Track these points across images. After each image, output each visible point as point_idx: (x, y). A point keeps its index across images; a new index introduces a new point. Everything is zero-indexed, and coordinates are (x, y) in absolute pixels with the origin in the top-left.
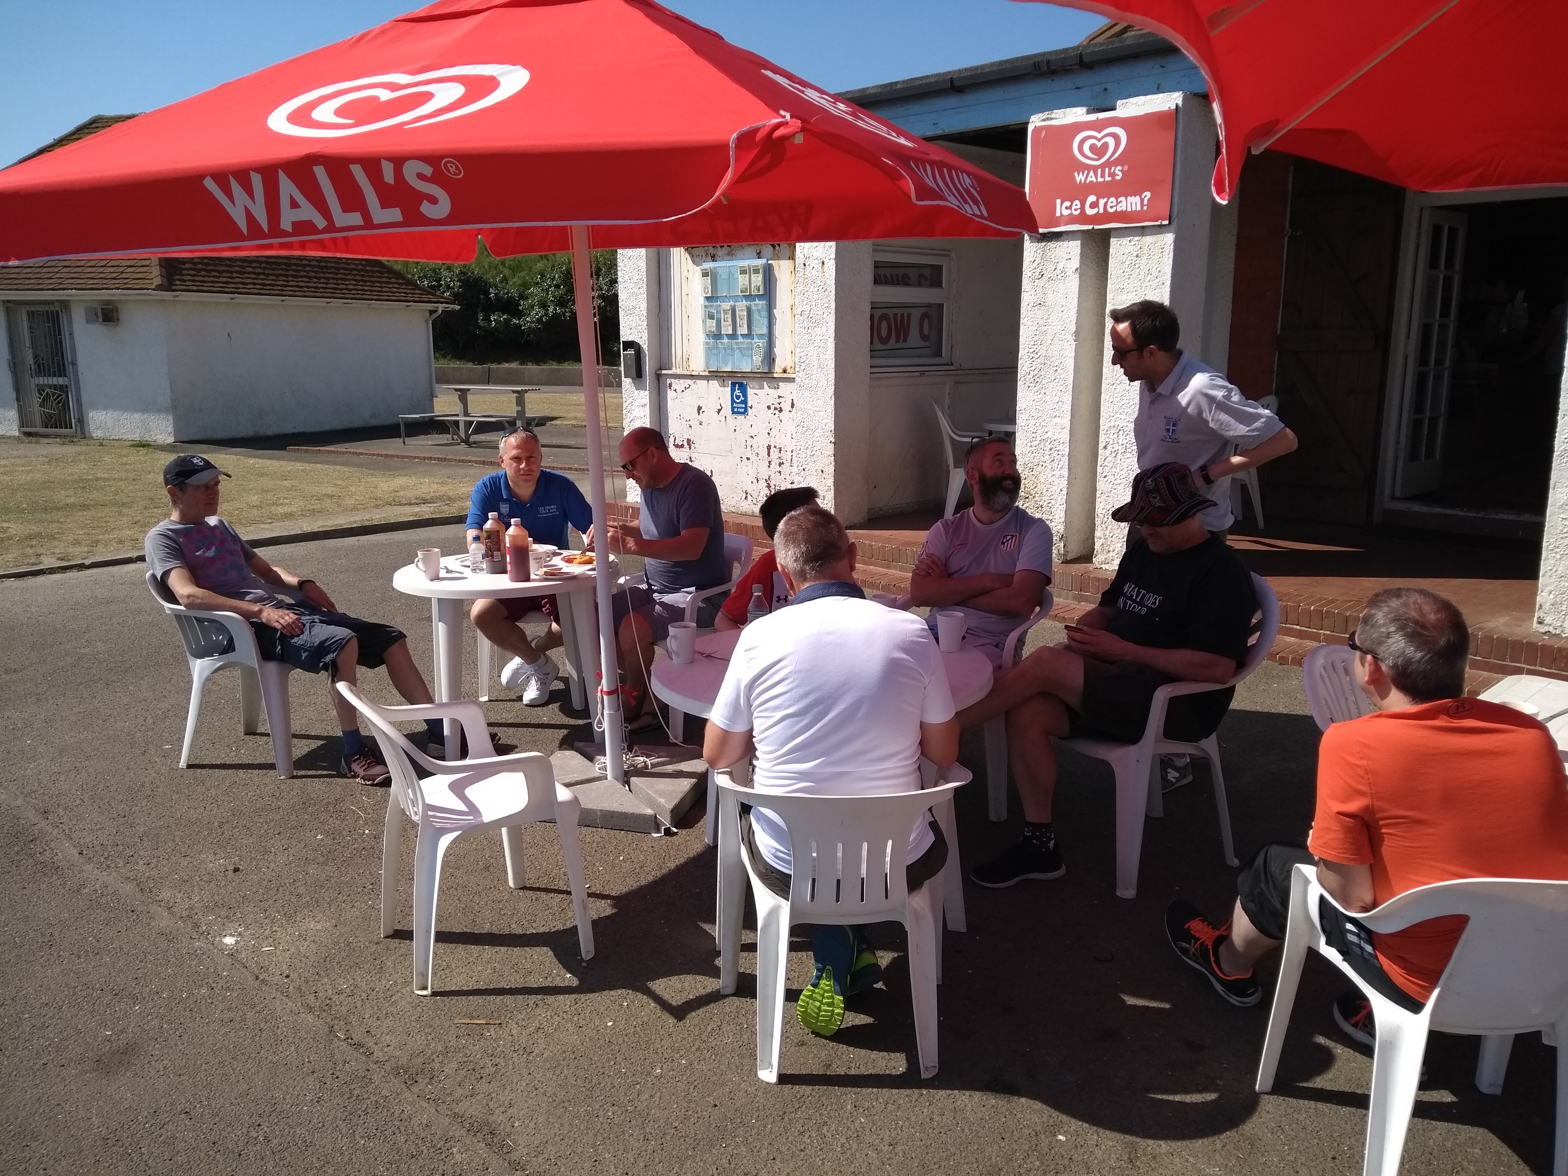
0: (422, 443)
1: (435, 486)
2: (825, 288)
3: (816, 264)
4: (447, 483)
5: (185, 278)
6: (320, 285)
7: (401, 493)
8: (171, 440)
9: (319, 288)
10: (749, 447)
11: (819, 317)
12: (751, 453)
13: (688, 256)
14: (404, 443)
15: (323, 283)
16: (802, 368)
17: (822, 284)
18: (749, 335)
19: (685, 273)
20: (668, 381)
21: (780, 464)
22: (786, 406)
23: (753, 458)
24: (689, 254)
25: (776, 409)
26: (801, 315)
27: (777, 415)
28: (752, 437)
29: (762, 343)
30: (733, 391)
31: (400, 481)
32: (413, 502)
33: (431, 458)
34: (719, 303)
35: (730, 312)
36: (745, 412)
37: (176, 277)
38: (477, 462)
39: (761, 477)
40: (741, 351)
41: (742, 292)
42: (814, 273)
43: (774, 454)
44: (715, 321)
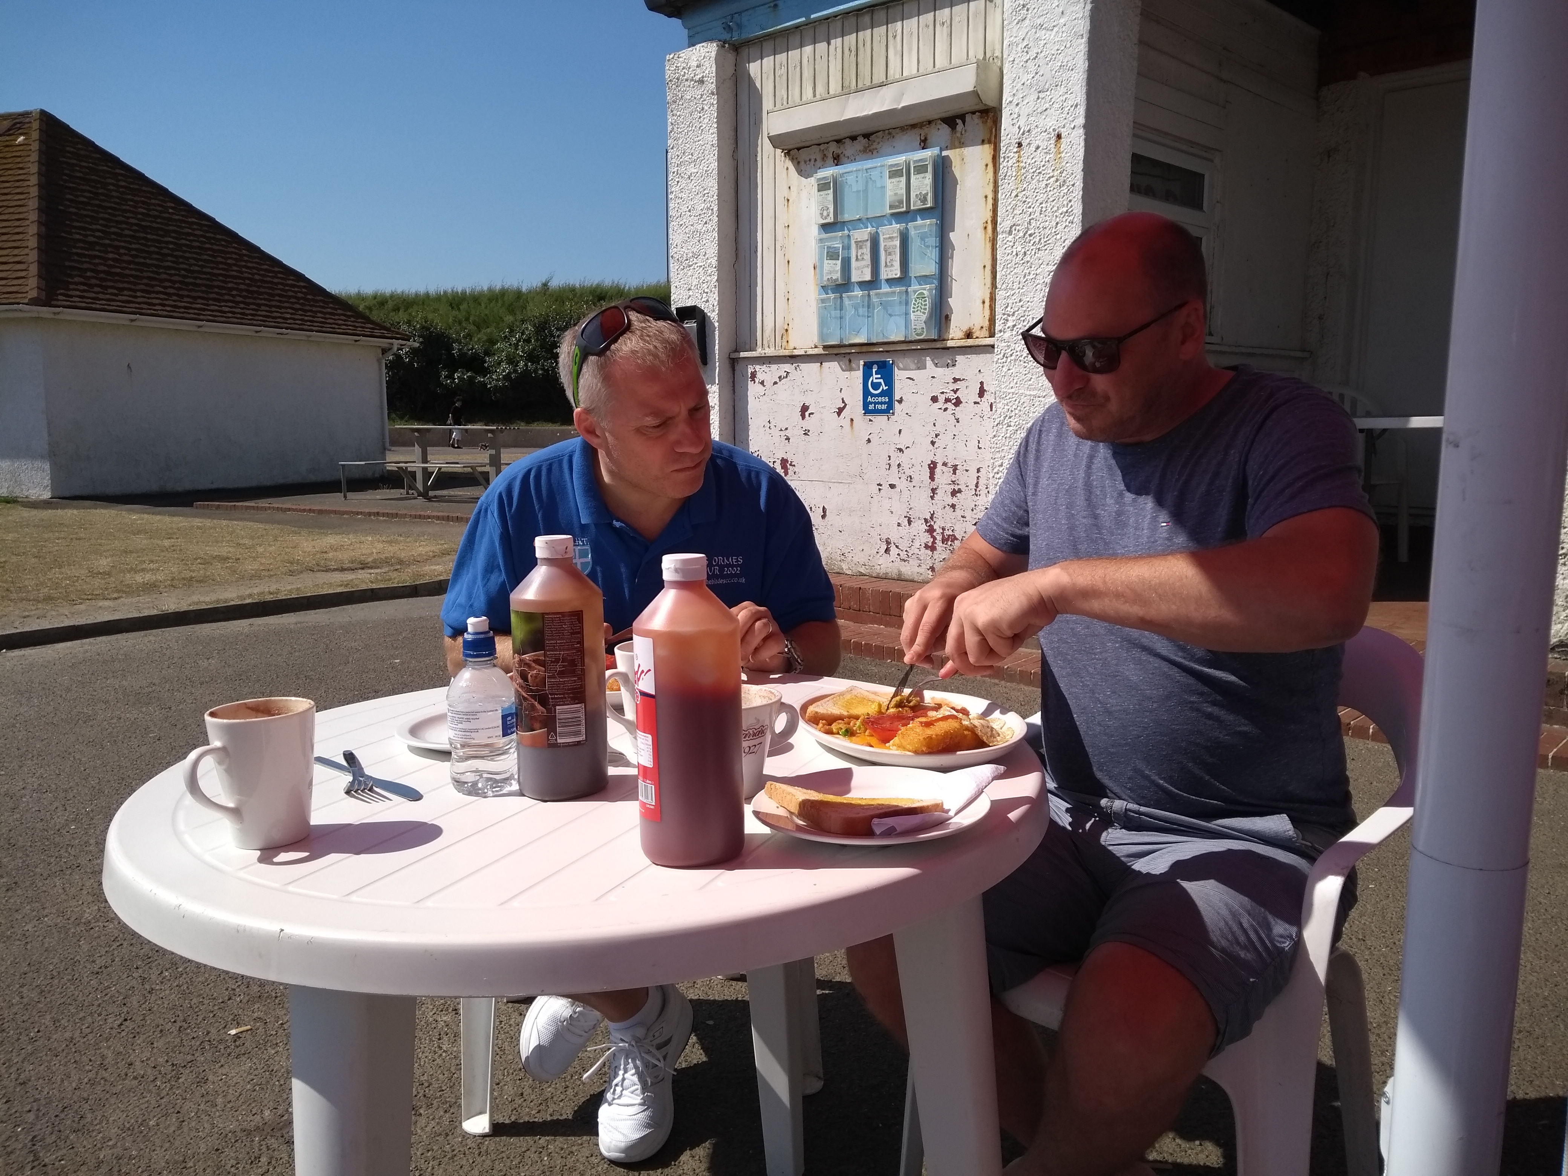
0: (368, 497)
1: (381, 546)
2: (1062, 179)
3: (1044, 141)
4: (397, 542)
5: (71, 293)
6: (248, 312)
7: (331, 555)
8: (47, 495)
9: (247, 315)
10: (894, 468)
11: (1047, 231)
12: (897, 476)
13: (789, 164)
14: (345, 497)
15: (253, 309)
16: (1010, 324)
17: (1056, 173)
18: (904, 279)
19: (782, 192)
20: (750, 369)
21: (954, 493)
22: (968, 394)
23: (902, 484)
24: (792, 160)
25: (947, 400)
26: (1010, 233)
27: (949, 412)
28: (901, 450)
29: (927, 290)
30: (866, 376)
31: (332, 540)
32: (345, 566)
33: (378, 513)
34: (846, 232)
35: (868, 244)
36: (889, 410)
37: (59, 292)
38: (438, 518)
39: (917, 515)
40: (885, 308)
41: (891, 207)
42: (1039, 156)
43: (943, 477)
44: (839, 262)
